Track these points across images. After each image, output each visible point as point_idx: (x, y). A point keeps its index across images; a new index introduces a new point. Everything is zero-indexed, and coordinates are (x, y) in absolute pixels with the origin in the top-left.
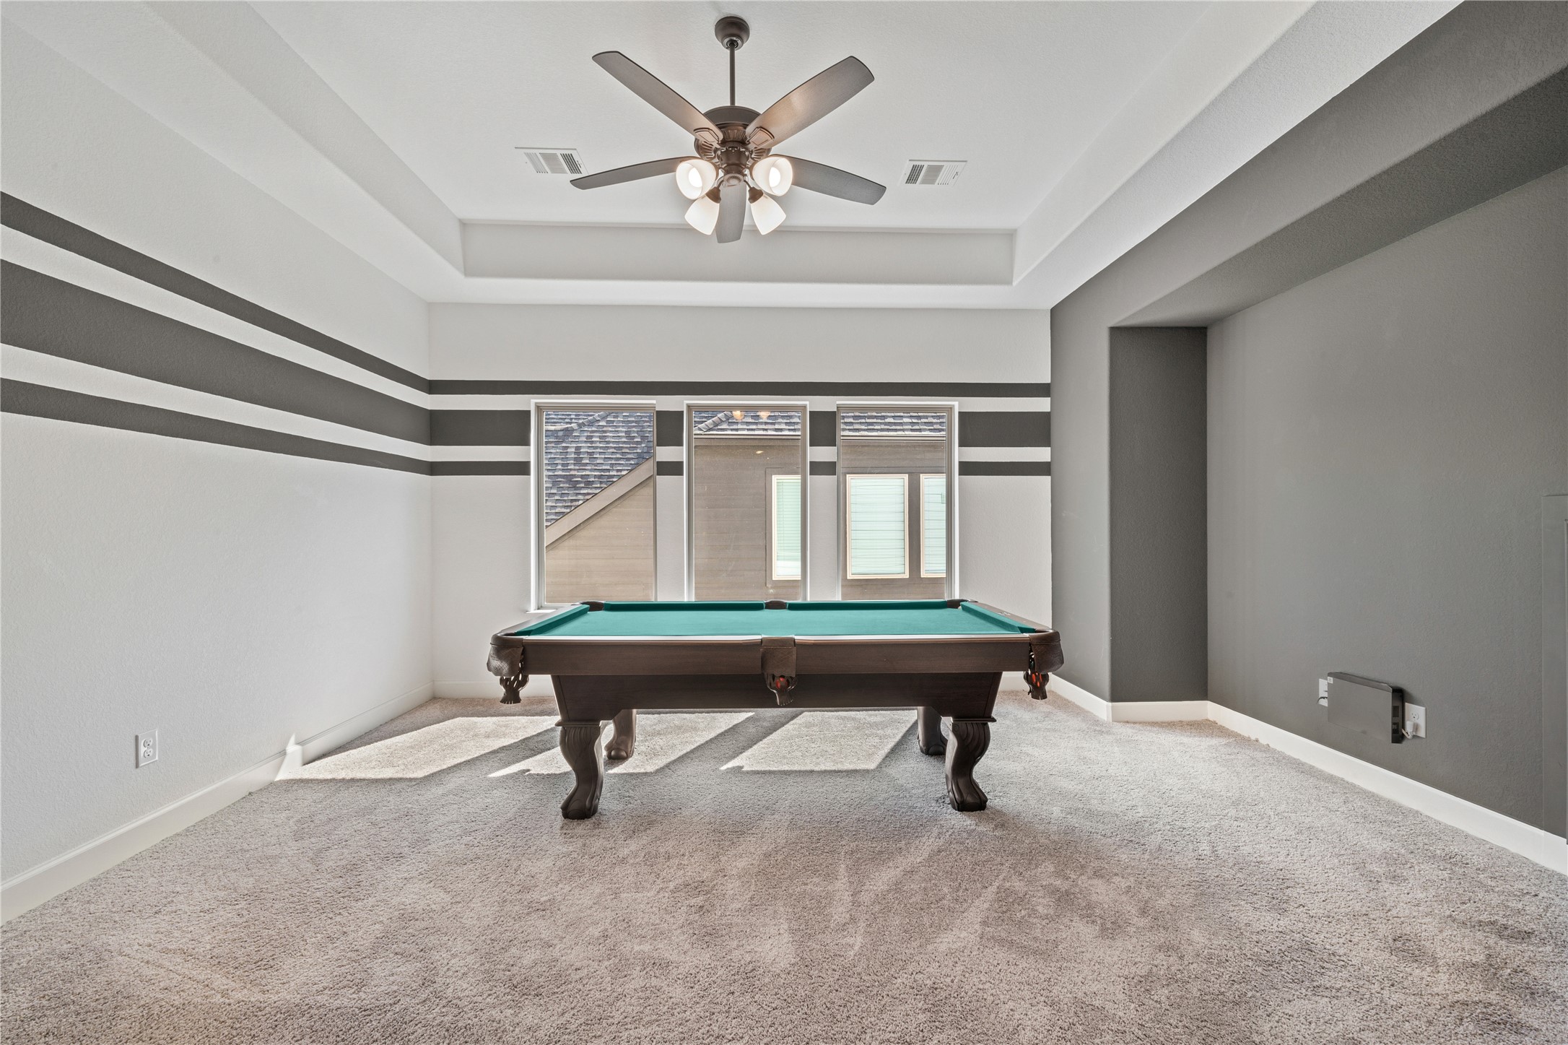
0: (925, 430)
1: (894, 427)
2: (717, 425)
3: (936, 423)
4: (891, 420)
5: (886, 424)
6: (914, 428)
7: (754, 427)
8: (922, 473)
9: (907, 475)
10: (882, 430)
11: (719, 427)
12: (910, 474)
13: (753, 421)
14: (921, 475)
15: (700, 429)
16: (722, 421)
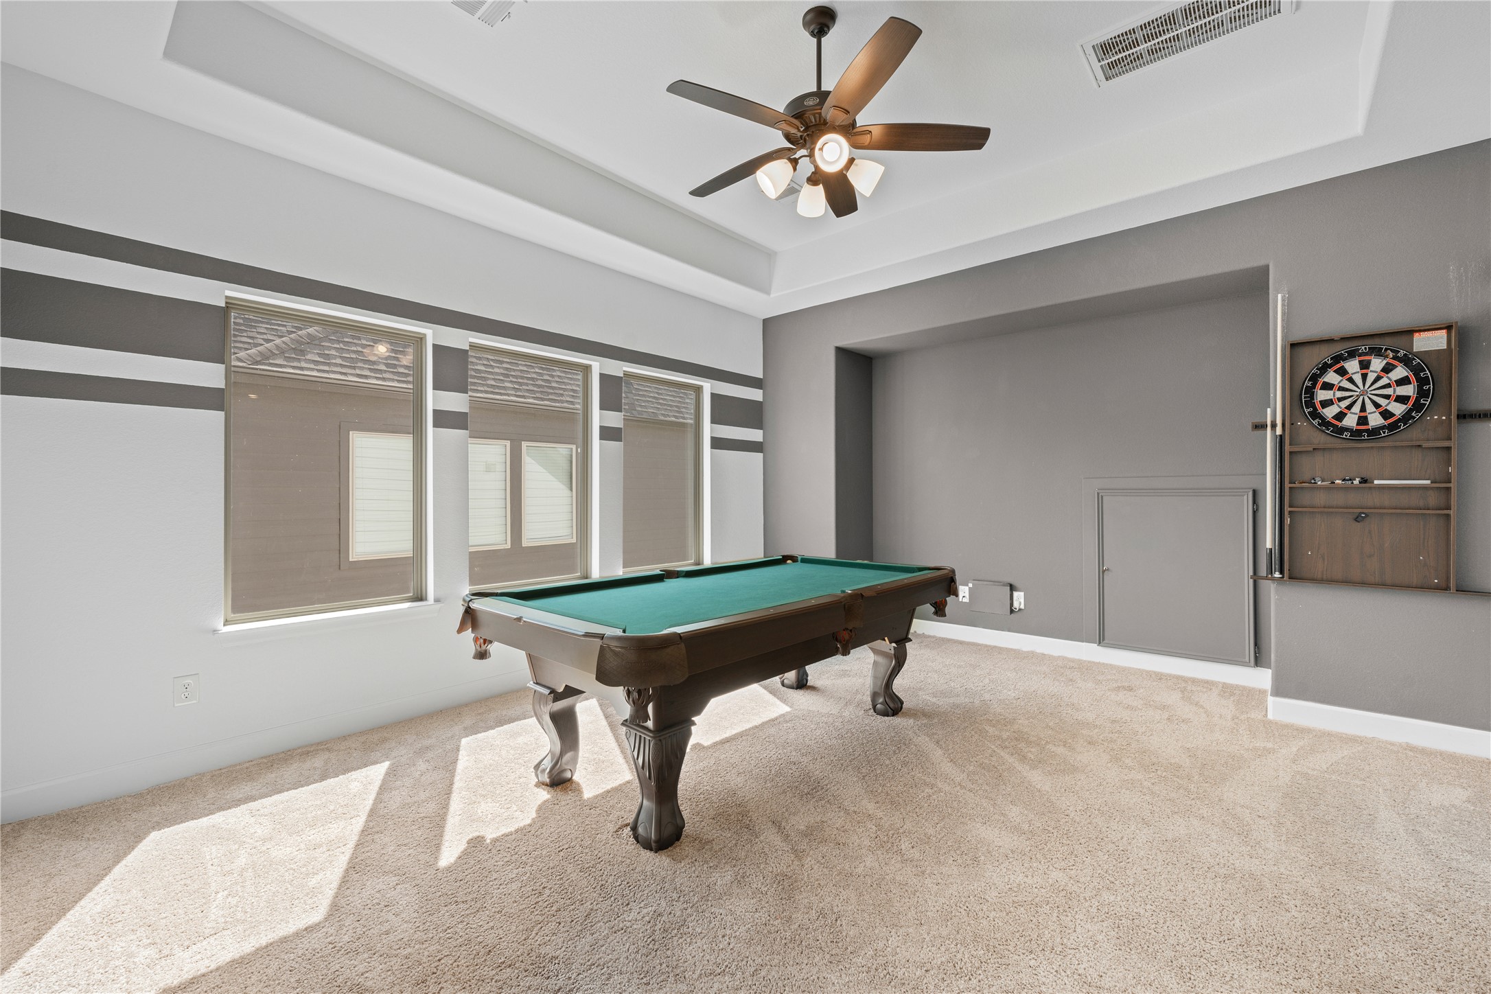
0: (529, 397)
1: (497, 391)
2: (268, 358)
3: (537, 392)
4: (493, 383)
5: (488, 386)
6: (517, 394)
7: (326, 368)
8: (524, 441)
9: (509, 442)
10: (486, 392)
11: (271, 361)
12: (512, 441)
13: (322, 360)
14: (523, 442)
15: (239, 360)
16: (274, 354)
